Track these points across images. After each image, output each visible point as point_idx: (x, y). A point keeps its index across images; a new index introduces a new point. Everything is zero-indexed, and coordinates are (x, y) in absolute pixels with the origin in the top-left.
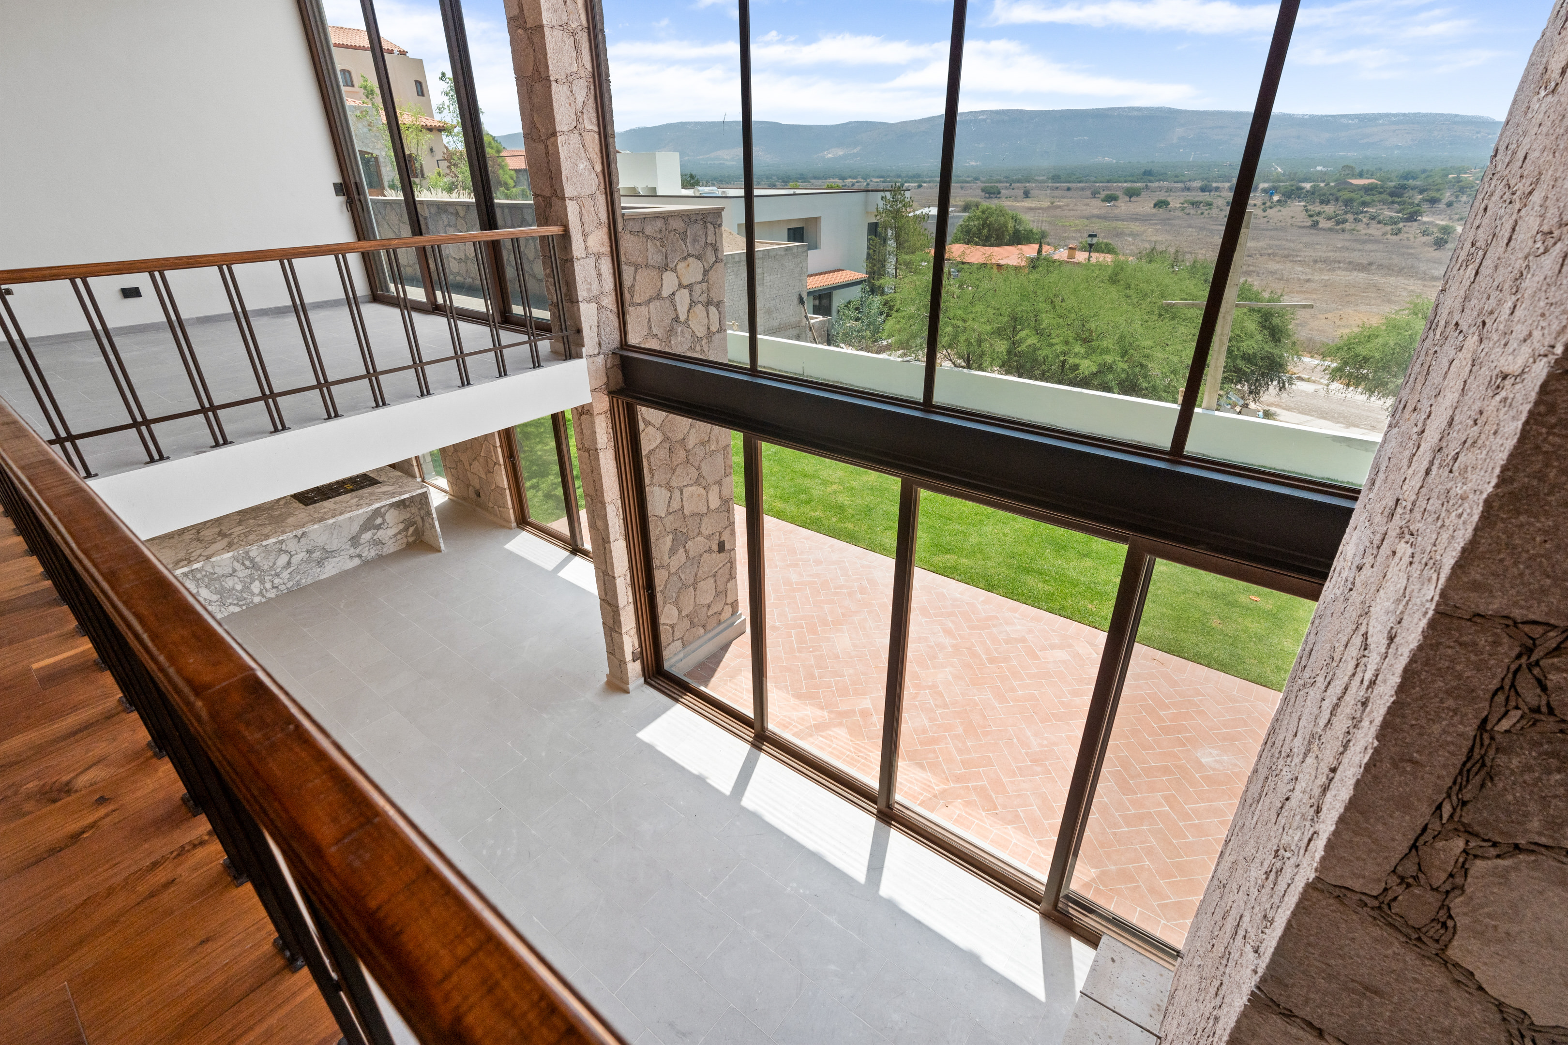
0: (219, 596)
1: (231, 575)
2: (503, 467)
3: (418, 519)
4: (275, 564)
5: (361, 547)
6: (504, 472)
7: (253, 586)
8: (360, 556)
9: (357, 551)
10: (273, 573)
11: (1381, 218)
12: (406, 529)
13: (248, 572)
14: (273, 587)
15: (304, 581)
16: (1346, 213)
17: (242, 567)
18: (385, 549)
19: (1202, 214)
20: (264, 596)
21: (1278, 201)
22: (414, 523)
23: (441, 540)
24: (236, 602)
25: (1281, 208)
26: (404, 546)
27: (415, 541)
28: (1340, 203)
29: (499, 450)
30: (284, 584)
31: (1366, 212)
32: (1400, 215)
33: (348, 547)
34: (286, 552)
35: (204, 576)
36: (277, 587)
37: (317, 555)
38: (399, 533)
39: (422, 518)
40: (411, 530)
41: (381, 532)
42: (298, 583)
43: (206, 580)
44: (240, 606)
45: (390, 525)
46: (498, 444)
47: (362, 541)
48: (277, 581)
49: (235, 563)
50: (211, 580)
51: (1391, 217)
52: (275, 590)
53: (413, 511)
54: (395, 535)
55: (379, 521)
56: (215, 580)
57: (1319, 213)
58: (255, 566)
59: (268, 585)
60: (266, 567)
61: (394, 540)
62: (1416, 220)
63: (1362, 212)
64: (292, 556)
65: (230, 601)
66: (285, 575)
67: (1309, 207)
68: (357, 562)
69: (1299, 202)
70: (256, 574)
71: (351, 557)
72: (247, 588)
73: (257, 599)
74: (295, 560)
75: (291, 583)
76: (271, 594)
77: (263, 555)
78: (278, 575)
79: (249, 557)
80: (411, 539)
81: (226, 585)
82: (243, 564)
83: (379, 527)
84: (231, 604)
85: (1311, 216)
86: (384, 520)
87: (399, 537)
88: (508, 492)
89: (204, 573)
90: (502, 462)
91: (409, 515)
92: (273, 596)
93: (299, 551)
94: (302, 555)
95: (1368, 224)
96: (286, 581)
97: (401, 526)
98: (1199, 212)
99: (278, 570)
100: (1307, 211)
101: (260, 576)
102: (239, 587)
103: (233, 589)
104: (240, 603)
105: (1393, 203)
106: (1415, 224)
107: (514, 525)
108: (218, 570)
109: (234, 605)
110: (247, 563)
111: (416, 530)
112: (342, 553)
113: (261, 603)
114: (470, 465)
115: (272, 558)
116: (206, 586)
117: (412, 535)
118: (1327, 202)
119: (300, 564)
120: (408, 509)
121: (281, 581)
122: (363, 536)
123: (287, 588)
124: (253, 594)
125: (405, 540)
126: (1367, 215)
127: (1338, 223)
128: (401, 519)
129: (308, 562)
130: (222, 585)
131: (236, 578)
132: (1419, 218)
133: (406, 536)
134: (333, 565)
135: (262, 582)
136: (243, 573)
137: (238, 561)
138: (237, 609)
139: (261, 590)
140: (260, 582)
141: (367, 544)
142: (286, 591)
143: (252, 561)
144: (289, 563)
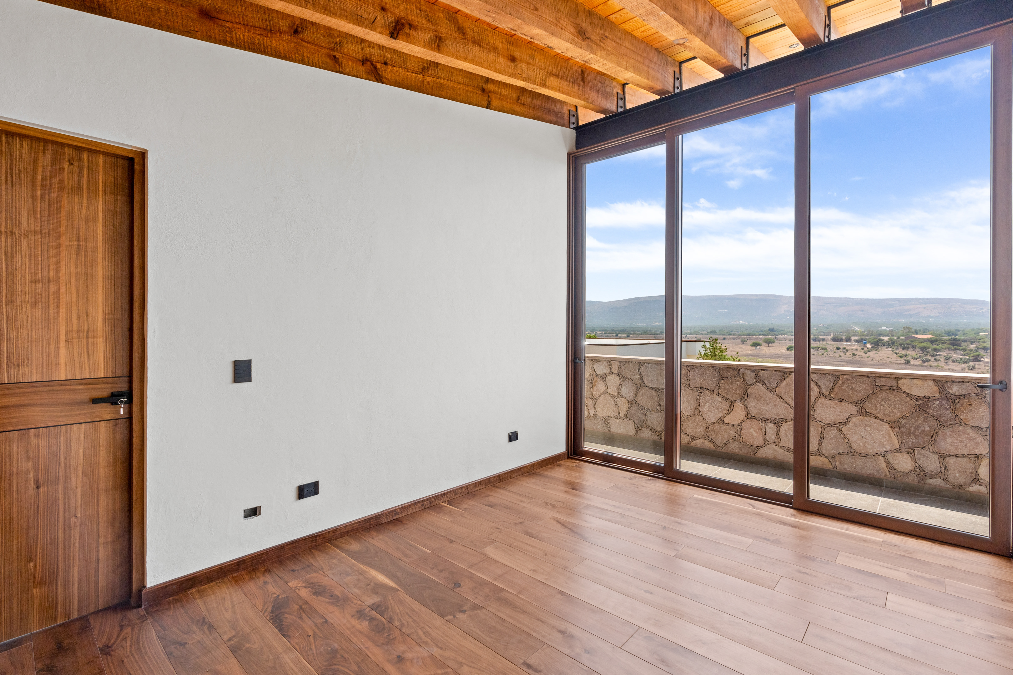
11: (953, 358)
16: (925, 355)
19: (823, 354)
21: (872, 347)
25: (876, 352)
28: (917, 349)
31: (939, 355)
32: (967, 357)
51: (961, 359)
57: (906, 355)
62: (980, 361)
63: (937, 355)
67: (897, 352)
69: (887, 348)
85: (901, 357)
95: (946, 363)
98: (820, 353)
100: (896, 353)
105: (956, 349)
106: (981, 363)
118: (908, 349)
126: (942, 357)
127: (924, 361)
132: (982, 359)
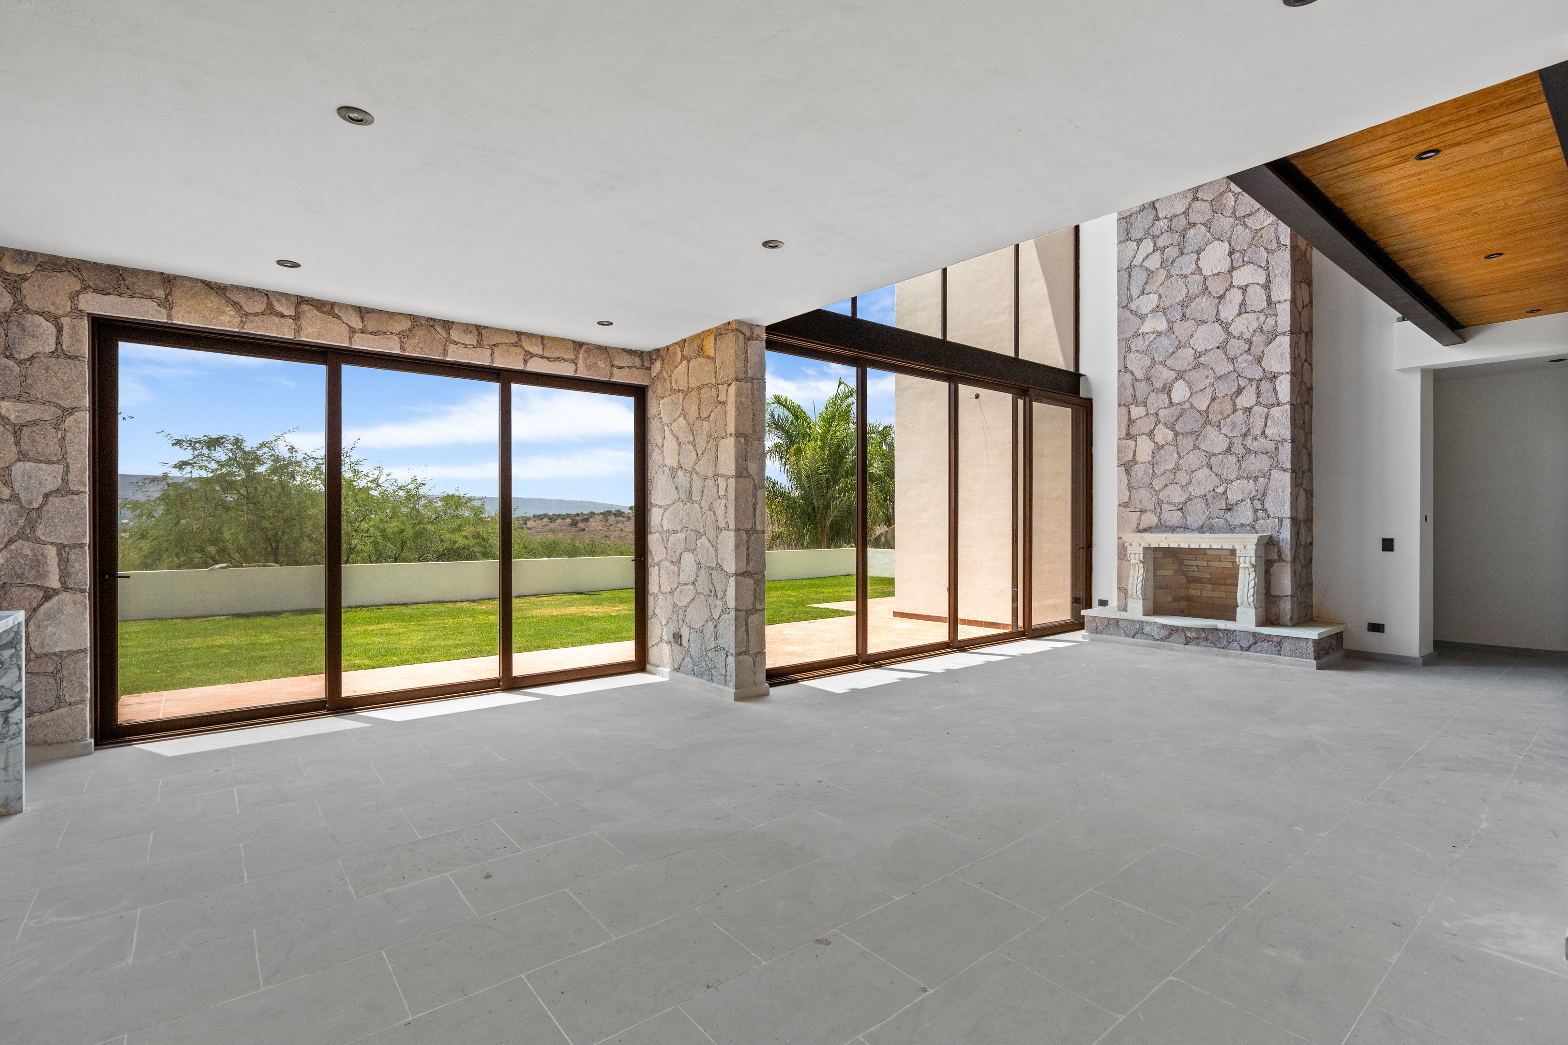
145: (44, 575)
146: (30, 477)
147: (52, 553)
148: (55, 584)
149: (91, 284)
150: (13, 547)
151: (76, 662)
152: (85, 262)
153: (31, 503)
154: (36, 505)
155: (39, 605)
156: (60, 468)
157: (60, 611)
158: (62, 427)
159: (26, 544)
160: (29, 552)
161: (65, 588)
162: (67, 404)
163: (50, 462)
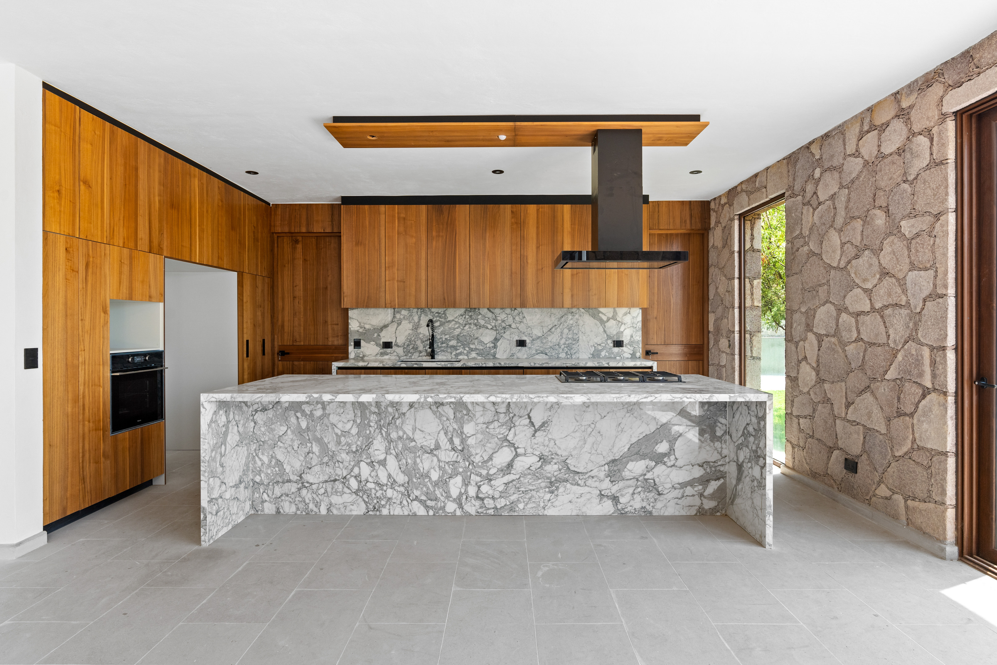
0: (406, 479)
1: (431, 452)
2: (951, 400)
3: (732, 469)
4: (490, 458)
5: (621, 484)
6: (951, 411)
7: (452, 481)
8: (615, 499)
9: (614, 489)
10: (484, 472)
12: (704, 481)
13: (452, 456)
14: (477, 497)
15: (521, 506)
17: (449, 446)
18: (659, 505)
20: (461, 506)
22: (720, 476)
23: (770, 520)
24: (423, 498)
26: (693, 512)
27: (713, 511)
29: (951, 356)
30: (493, 498)
33: (602, 475)
34: (512, 445)
35: (400, 438)
36: (482, 499)
37: (552, 469)
38: (691, 483)
39: (740, 467)
40: (714, 486)
41: (660, 470)
42: (512, 506)
43: (400, 446)
44: (427, 507)
45: (679, 463)
46: (951, 341)
47: (626, 474)
48: (485, 489)
49: (442, 433)
50: (406, 448)
52: (478, 503)
53: (725, 452)
54: (683, 485)
55: (663, 448)
56: (412, 450)
58: (464, 451)
59: (472, 491)
60: (477, 459)
61: (677, 493)
64: (517, 455)
65: (417, 493)
66: (499, 483)
68: (607, 508)
70: (462, 464)
71: (601, 495)
72: (443, 483)
73: (451, 507)
74: (521, 464)
75: (501, 503)
76: (472, 508)
77: (480, 436)
78: (489, 479)
79: (462, 433)
80: (709, 504)
81: (420, 465)
82: (451, 441)
83: (659, 459)
84: (417, 498)
86: (672, 450)
87: (689, 490)
88: (951, 462)
89: (401, 433)
90: (951, 387)
91: (715, 456)
92: (473, 513)
93: (529, 450)
94: (531, 460)
96: (497, 495)
97: (698, 473)
99: (492, 471)
101: (466, 469)
102: (435, 476)
103: (427, 476)
104: (429, 503)
107: (952, 550)
108: (418, 436)
109: (421, 501)
110: (457, 441)
111: (722, 489)
112: (590, 482)
113: (454, 515)
114: (848, 405)
115: (490, 447)
116: (397, 456)
117: (712, 497)
119: (523, 475)
120: (718, 445)
121: (491, 492)
122: (630, 466)
123: (495, 508)
124: (448, 496)
125: (697, 501)
128: (700, 461)
129: (536, 474)
130: (415, 463)
131: (435, 459)
133: (701, 495)
134: (571, 497)
135: (466, 483)
136: (447, 455)
137: (446, 434)
138: (421, 511)
139: (461, 494)
140: (464, 480)
141: (633, 482)
142: (491, 512)
143: (463, 441)
144: (510, 465)
145: (921, 375)
146: (915, 284)
147: (926, 352)
148: (929, 385)
149: (950, 83)
150: (906, 347)
151: (940, 462)
152: (946, 63)
153: (916, 308)
154: (918, 310)
155: (919, 402)
156: (931, 273)
157: (930, 410)
158: (934, 233)
159: (913, 344)
160: (914, 353)
161: (935, 390)
162: (935, 211)
163: (926, 269)
